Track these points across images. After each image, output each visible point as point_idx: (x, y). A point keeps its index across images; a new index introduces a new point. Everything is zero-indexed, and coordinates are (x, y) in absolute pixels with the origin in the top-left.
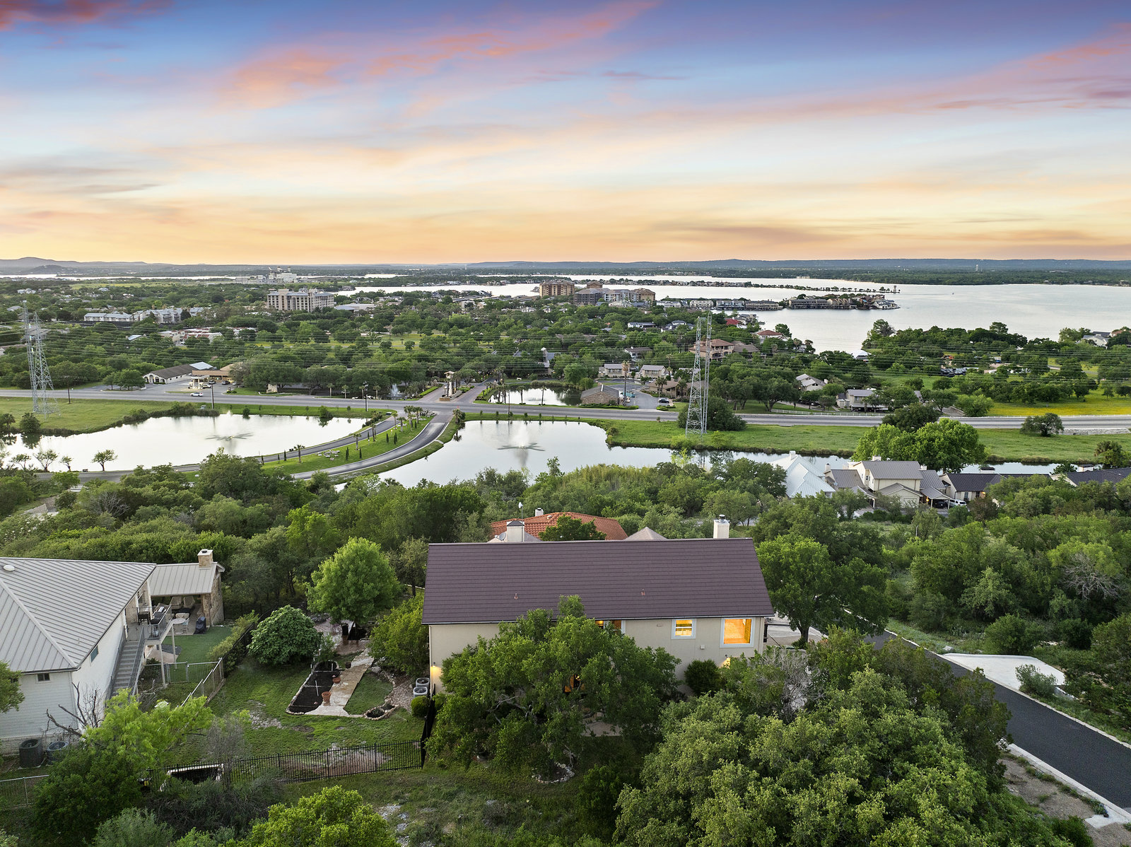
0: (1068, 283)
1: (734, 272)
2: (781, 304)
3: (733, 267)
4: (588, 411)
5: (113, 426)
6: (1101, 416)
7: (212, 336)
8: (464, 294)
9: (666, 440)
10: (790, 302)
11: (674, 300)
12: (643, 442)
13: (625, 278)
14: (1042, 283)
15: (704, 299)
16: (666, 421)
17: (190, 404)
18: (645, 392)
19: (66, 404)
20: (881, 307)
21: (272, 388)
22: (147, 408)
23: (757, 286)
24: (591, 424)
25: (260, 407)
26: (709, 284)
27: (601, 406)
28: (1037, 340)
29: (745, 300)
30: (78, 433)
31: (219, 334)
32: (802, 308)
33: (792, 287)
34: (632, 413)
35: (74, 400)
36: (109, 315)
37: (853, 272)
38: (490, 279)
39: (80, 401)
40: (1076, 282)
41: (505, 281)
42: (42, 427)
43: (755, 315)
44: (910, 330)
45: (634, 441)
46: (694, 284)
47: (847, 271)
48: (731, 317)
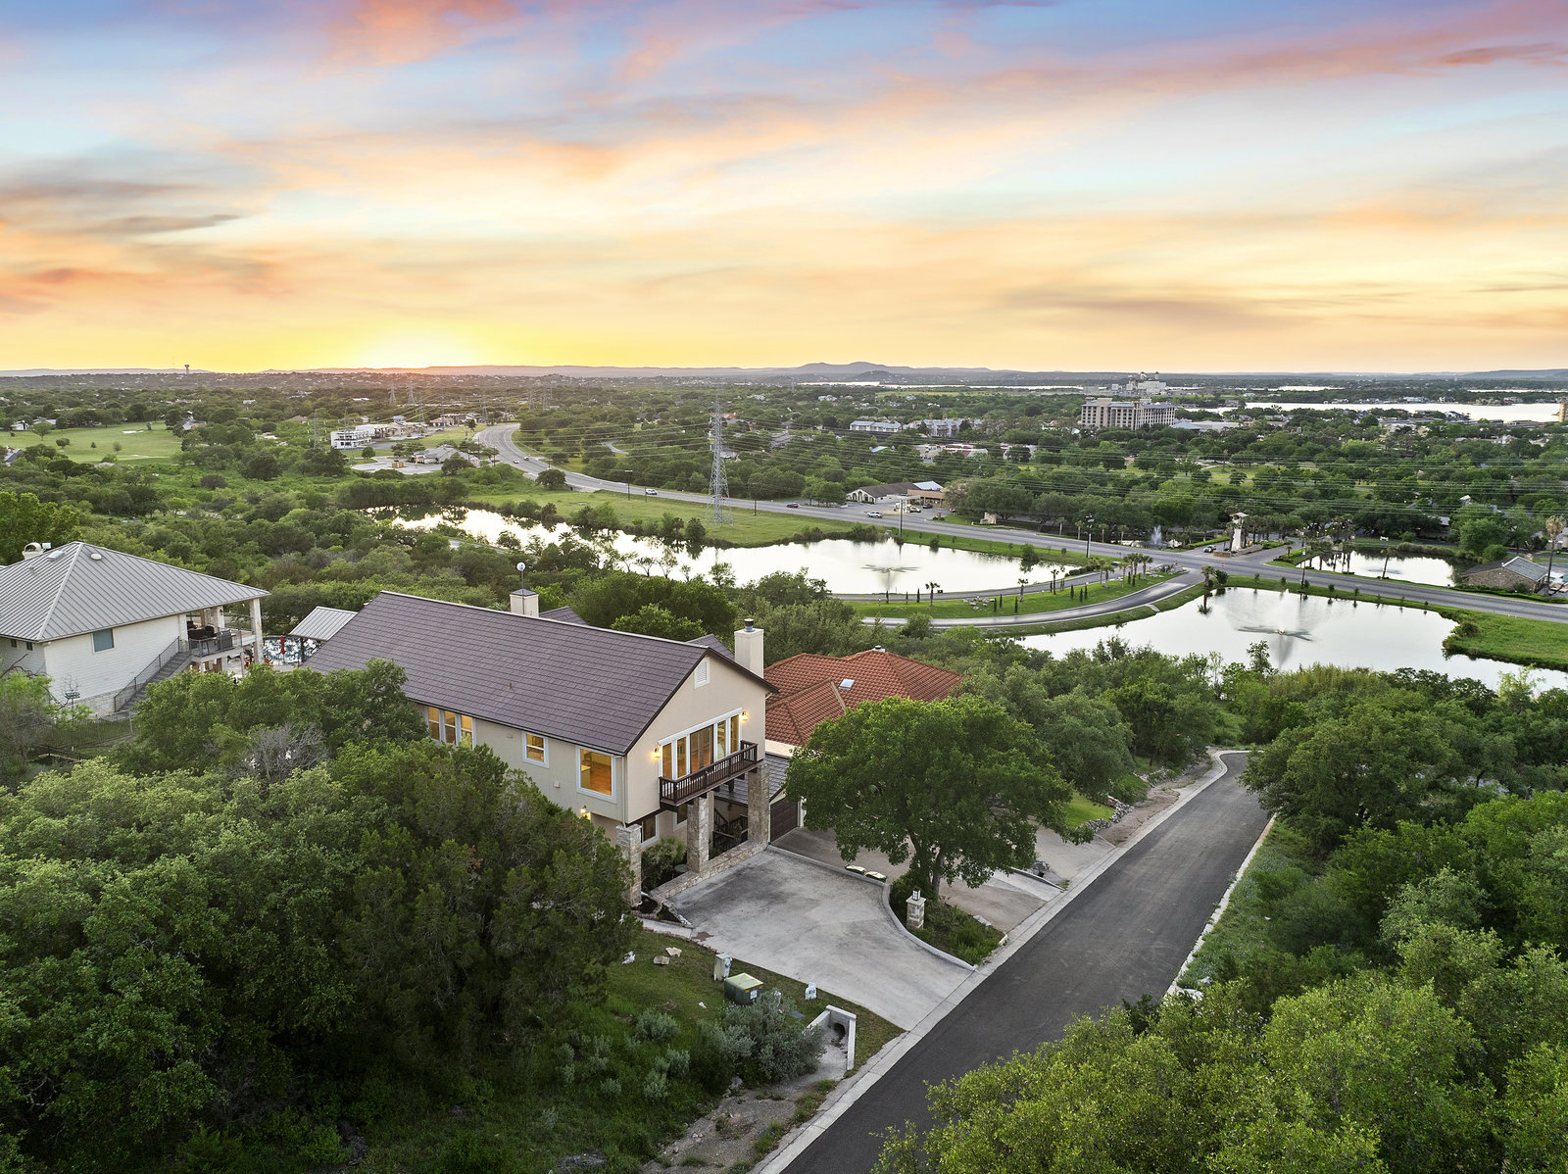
5: (778, 543)
7: (973, 451)
8: (1419, 415)
17: (874, 527)
19: (750, 516)
21: (990, 518)
22: (824, 528)
24: (1445, 614)
25: (954, 539)
27: (1495, 591)
30: (737, 546)
31: (985, 451)
35: (760, 511)
36: (877, 424)
38: (1486, 396)
39: (766, 513)
41: (1513, 399)
42: (709, 535)
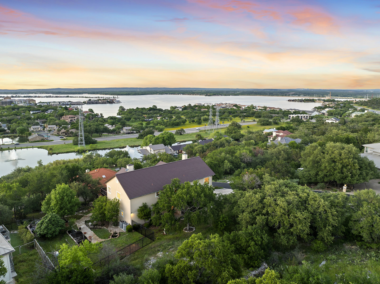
0: (163, 94)
1: (60, 92)
2: (84, 102)
3: (59, 91)
4: (34, 144)
6: (191, 128)
9: (72, 150)
10: (87, 102)
11: (44, 103)
12: (64, 151)
13: (18, 95)
14: (157, 94)
15: (55, 102)
16: (67, 143)
18: (52, 135)
20: (116, 103)
23: (71, 97)
24: (39, 148)
26: (53, 97)
27: (38, 141)
28: (165, 110)
29: (71, 102)
32: (91, 104)
33: (84, 97)
34: (52, 142)
37: (101, 92)
40: (165, 94)
43: (77, 107)
44: (130, 109)
45: (61, 151)
46: (47, 97)
47: (100, 92)
48: (69, 107)
